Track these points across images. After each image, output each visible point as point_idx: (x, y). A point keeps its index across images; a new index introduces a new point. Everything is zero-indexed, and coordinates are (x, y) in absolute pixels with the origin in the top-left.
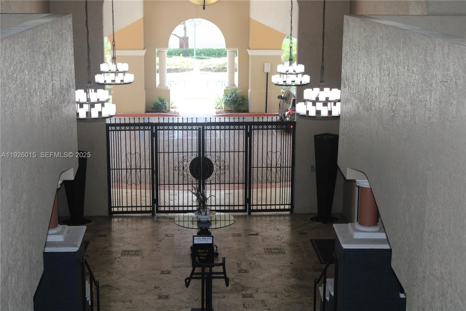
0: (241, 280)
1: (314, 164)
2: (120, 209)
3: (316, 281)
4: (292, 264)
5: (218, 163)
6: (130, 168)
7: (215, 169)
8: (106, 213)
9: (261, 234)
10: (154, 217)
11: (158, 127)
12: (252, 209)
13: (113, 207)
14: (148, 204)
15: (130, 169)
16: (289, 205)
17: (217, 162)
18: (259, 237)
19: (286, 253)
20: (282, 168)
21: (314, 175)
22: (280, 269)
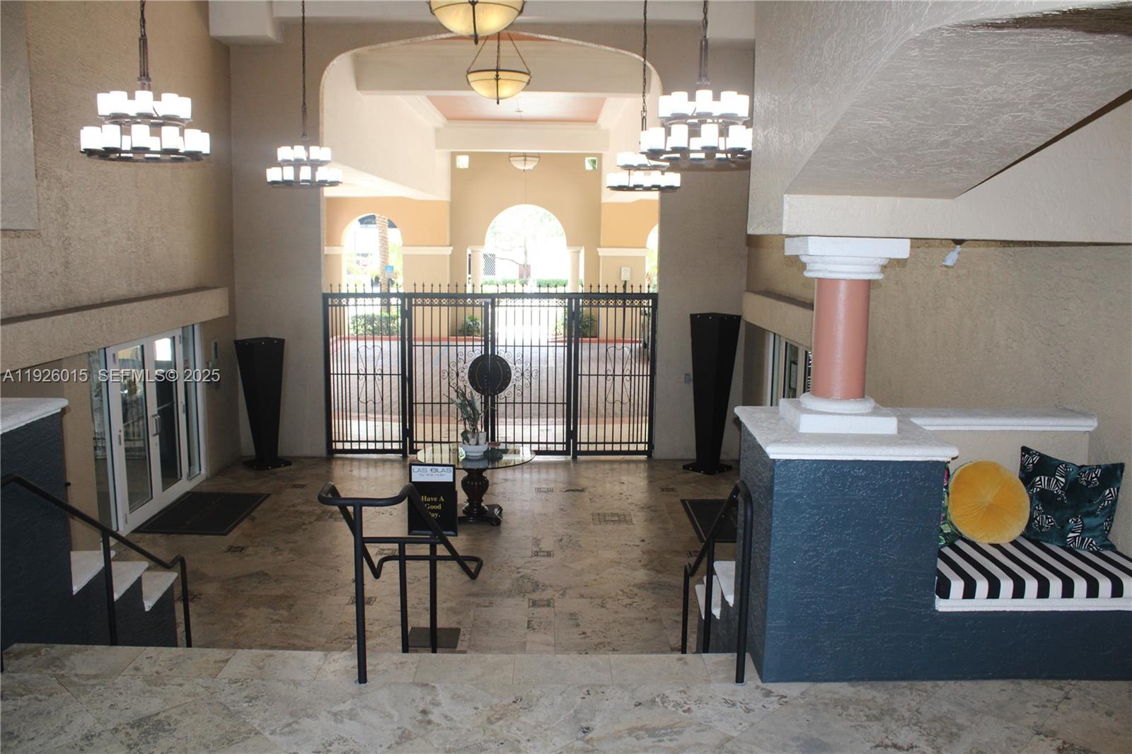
0: (536, 570)
1: (690, 370)
2: (347, 446)
3: (689, 571)
4: (642, 543)
5: (519, 365)
6: (364, 372)
7: (513, 377)
8: (321, 450)
9: (591, 490)
10: (406, 459)
11: (413, 300)
12: (578, 449)
13: (335, 442)
14: (396, 438)
15: (363, 375)
16: (645, 443)
17: (517, 365)
18: (586, 494)
19: (634, 522)
20: (633, 377)
21: (689, 389)
22: (618, 552)
